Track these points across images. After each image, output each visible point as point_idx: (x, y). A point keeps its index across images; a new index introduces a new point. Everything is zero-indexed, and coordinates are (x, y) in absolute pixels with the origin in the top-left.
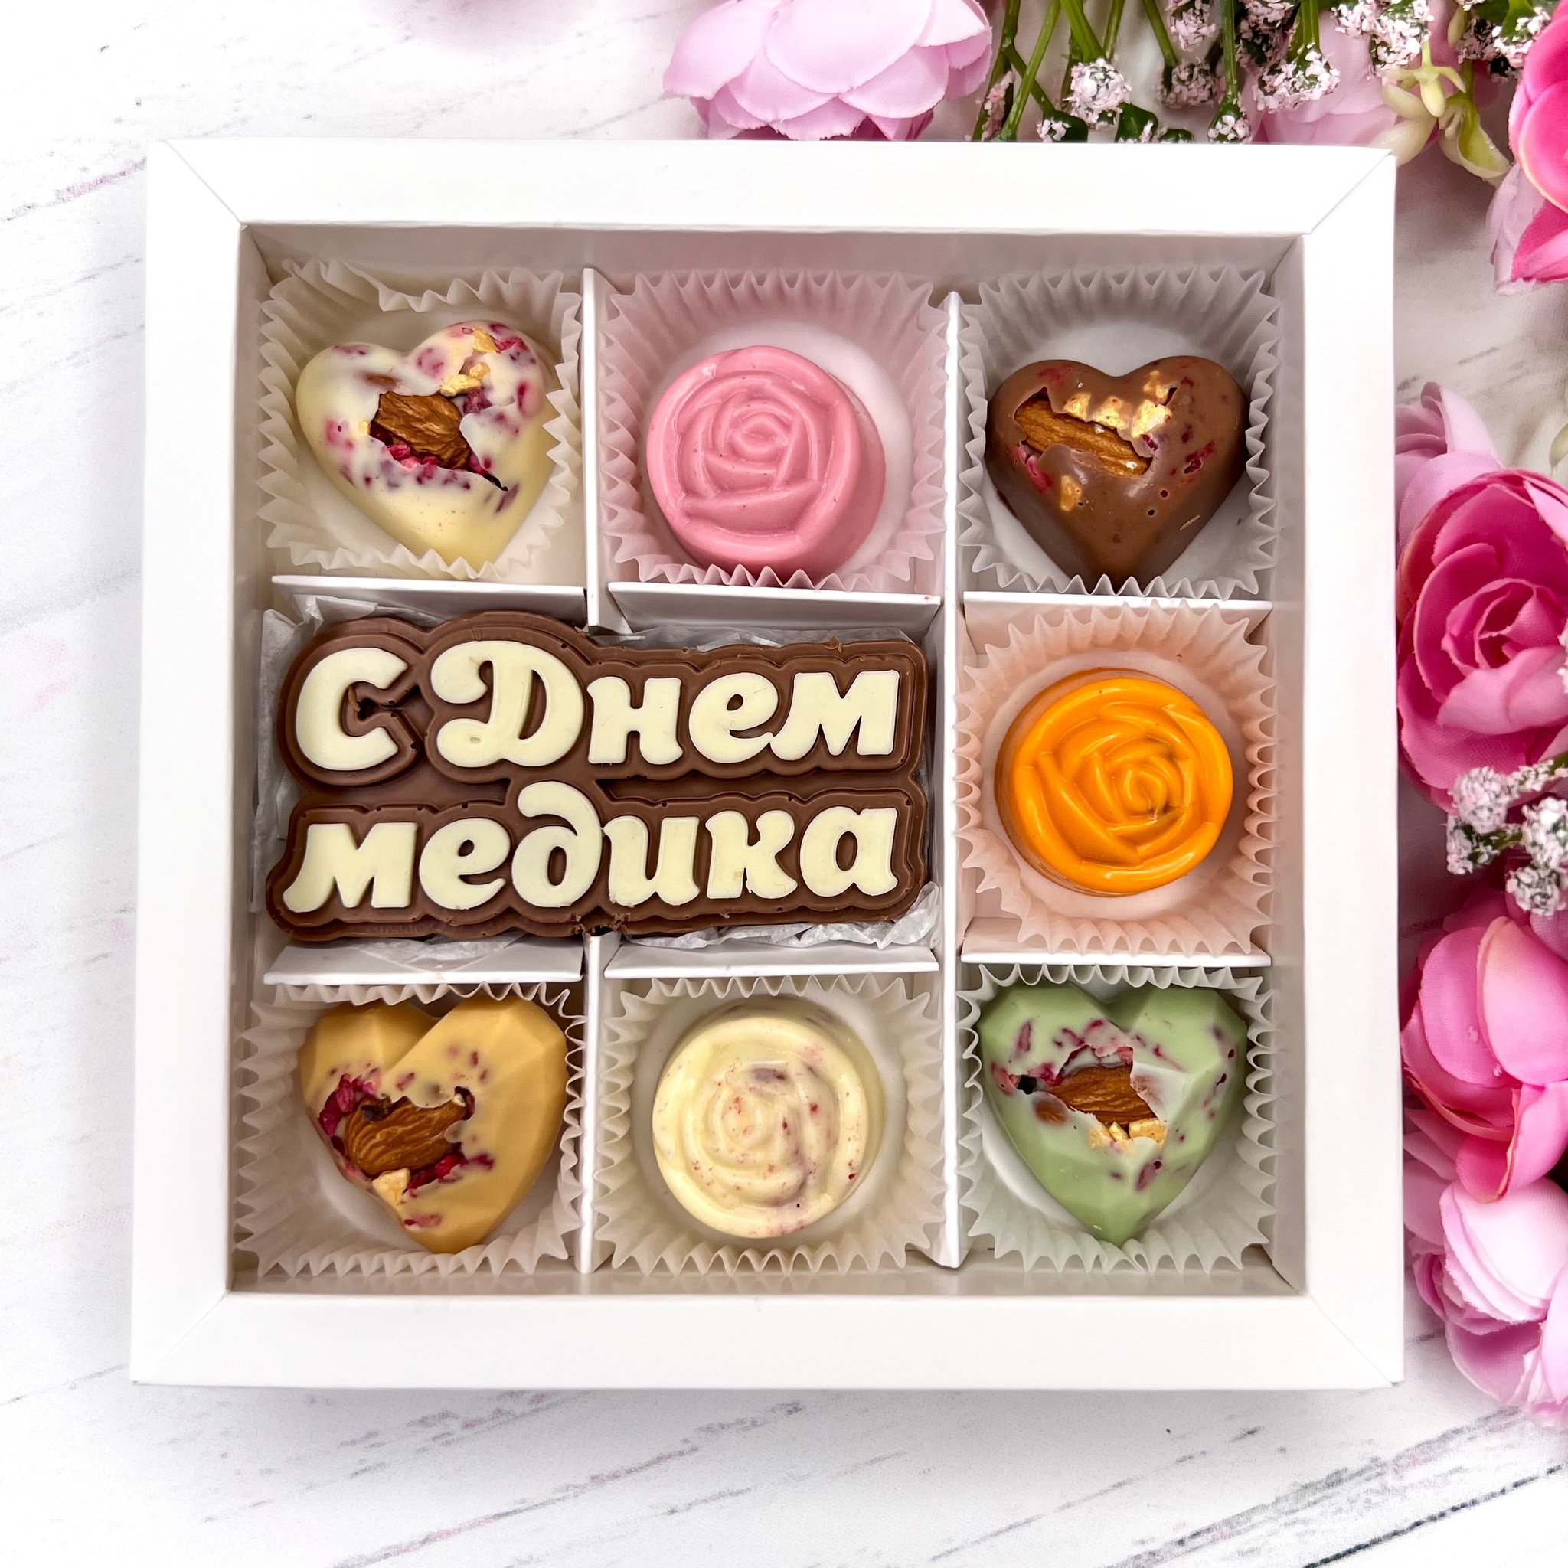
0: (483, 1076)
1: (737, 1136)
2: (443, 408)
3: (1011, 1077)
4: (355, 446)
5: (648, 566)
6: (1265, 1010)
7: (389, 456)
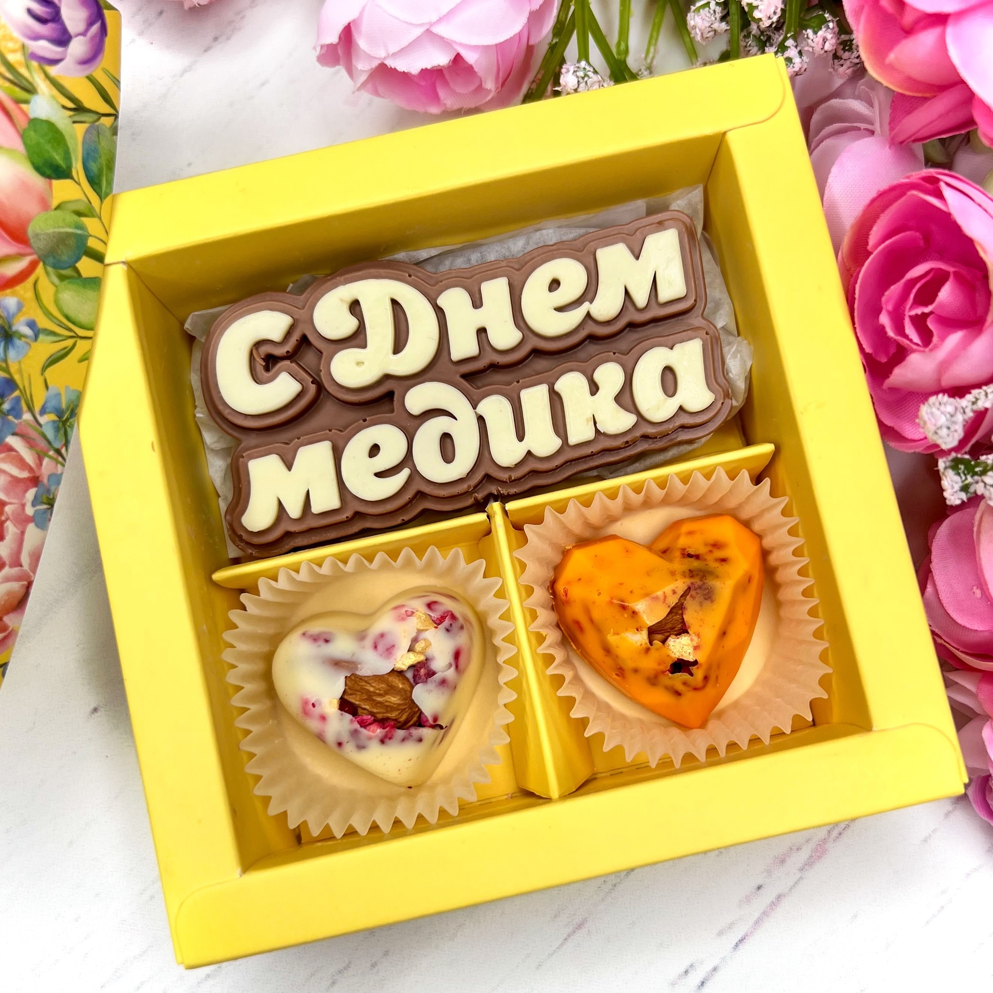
2: (397, 681)
4: (328, 720)
7: (357, 726)
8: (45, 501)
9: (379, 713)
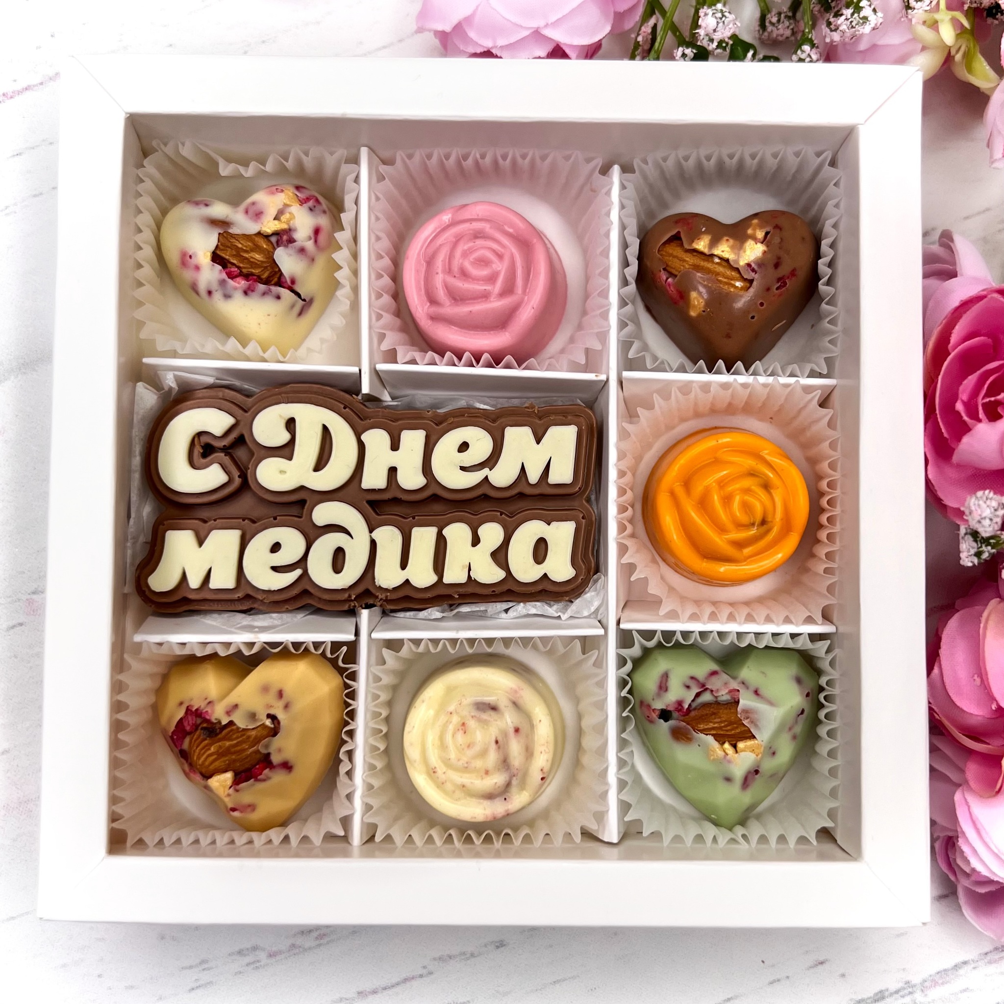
0: (287, 706)
1: (463, 749)
2: (262, 242)
3: (654, 710)
4: (201, 269)
5: (403, 353)
6: (832, 664)
7: (224, 276)
9: (244, 268)
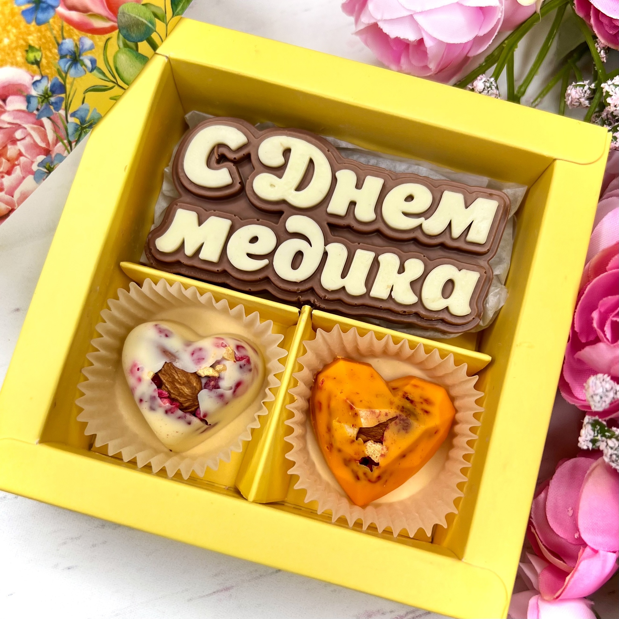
2: (194, 381)
4: (142, 382)
7: (156, 395)
8: (47, 167)
9: (173, 394)
